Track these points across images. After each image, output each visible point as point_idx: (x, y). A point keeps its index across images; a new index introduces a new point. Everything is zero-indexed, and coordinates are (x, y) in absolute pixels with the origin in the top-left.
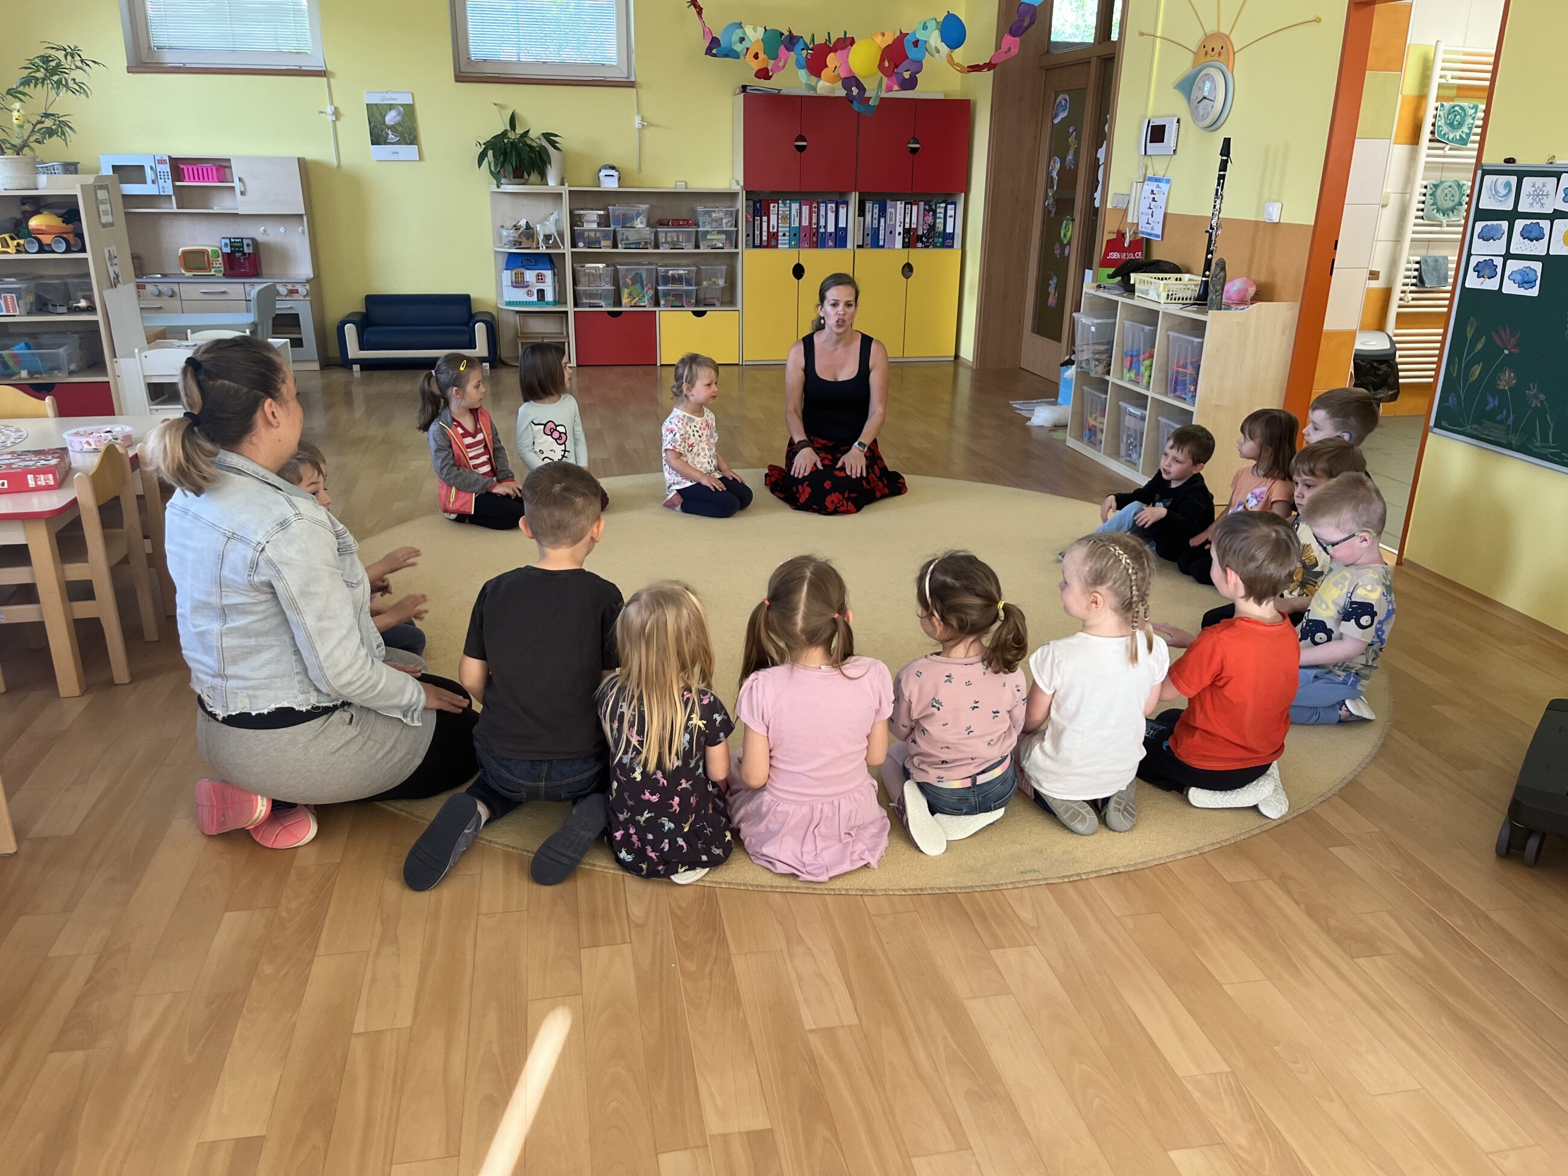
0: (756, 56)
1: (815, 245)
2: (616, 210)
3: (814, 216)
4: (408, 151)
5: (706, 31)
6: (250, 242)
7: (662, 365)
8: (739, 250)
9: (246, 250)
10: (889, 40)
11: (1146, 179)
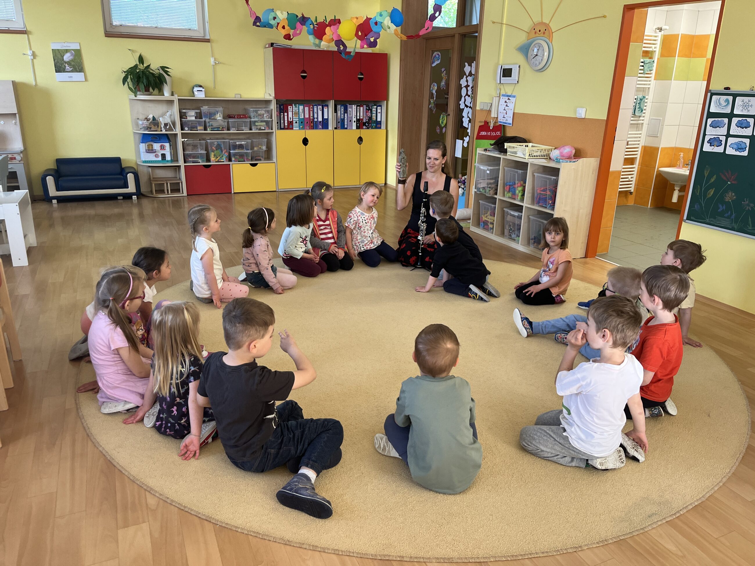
0: (284, 27)
1: (312, 128)
2: (205, 109)
3: (311, 112)
4: (78, 76)
5: (252, 13)
7: (234, 193)
8: (274, 130)
10: (360, 21)
11: (501, 95)
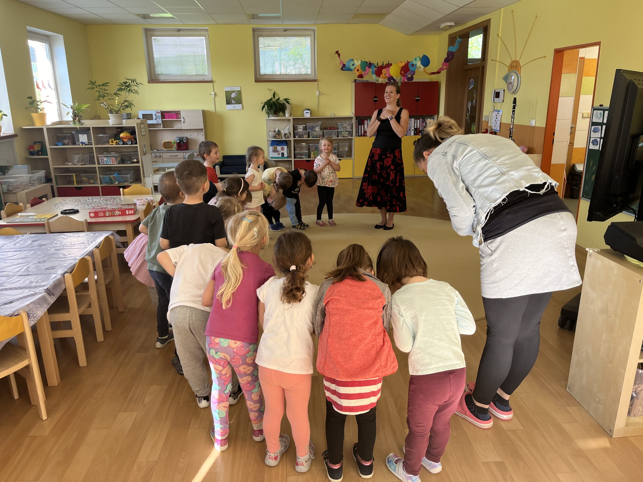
0: (358, 70)
2: (309, 124)
4: (239, 106)
5: (341, 62)
6: (185, 138)
8: (353, 137)
9: (184, 141)
10: (403, 64)
11: (494, 110)
